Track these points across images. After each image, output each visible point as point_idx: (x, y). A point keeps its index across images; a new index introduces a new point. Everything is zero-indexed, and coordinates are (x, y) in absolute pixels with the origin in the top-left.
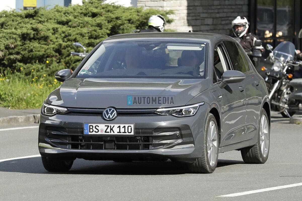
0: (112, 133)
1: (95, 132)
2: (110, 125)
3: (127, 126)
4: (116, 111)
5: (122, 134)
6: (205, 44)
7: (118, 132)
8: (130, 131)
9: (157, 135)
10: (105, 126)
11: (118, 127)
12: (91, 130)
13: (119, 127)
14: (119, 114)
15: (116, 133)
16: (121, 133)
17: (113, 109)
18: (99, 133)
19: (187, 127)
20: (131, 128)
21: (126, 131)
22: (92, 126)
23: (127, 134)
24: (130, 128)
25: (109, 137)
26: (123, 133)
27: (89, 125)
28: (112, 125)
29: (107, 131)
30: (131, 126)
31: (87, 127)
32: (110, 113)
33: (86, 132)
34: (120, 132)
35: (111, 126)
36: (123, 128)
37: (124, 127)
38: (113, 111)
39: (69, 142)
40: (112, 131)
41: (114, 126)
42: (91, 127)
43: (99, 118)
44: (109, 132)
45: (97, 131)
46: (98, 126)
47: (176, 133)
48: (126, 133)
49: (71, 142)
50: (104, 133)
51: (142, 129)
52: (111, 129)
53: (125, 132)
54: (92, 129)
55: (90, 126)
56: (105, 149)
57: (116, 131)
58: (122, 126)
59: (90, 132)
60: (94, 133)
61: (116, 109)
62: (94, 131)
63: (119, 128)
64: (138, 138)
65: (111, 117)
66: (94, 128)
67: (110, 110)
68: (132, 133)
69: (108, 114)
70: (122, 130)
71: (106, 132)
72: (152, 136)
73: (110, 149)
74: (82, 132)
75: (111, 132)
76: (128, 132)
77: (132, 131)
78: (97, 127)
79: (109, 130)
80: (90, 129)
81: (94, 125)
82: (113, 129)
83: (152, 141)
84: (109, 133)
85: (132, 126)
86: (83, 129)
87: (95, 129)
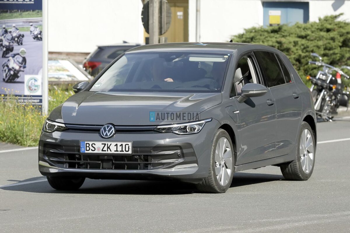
0: (109, 152)
2: (107, 143)
3: (124, 144)
4: (115, 128)
5: (119, 152)
6: (229, 55)
7: (115, 151)
9: (156, 154)
10: (102, 144)
11: (115, 146)
13: (117, 145)
14: (117, 131)
15: (113, 152)
17: (111, 126)
18: (96, 152)
19: (189, 145)
20: (129, 147)
21: (124, 149)
24: (127, 146)
25: (106, 156)
26: (120, 151)
27: (86, 142)
28: (109, 144)
29: (103, 150)
31: (84, 145)
32: (107, 130)
33: (83, 150)
34: (117, 151)
36: (120, 146)
37: (122, 145)
38: (111, 128)
39: (67, 161)
41: (111, 144)
42: (88, 145)
43: (96, 135)
44: (105, 151)
45: (93, 149)
46: (95, 145)
47: (176, 152)
48: (123, 151)
49: (68, 161)
50: (101, 152)
51: (140, 147)
52: (108, 148)
53: (122, 151)
55: (86, 144)
56: (103, 168)
57: (113, 150)
58: (119, 144)
59: (87, 150)
61: (114, 125)
62: (91, 150)
64: (136, 157)
65: (108, 134)
66: (90, 147)
67: (108, 127)
68: (130, 152)
69: (105, 131)
70: (119, 149)
71: (102, 150)
72: (150, 155)
73: (107, 168)
74: (79, 150)
76: (126, 151)
77: (130, 150)
78: (93, 145)
79: (105, 149)
80: (86, 147)
81: (91, 143)
82: (110, 147)
83: (151, 161)
84: (106, 152)
85: (130, 144)
86: (79, 147)
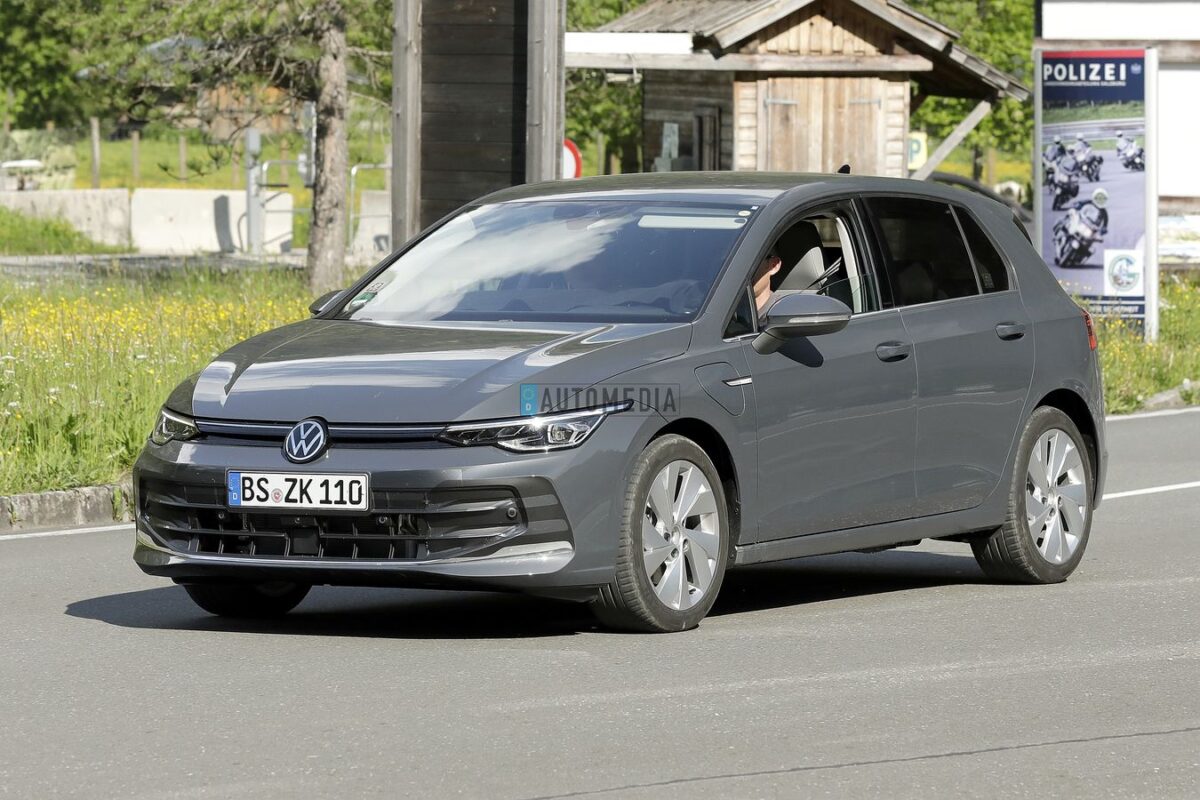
0: (306, 504)
1: (259, 498)
2: (298, 477)
3: (347, 480)
4: (326, 431)
5: (333, 506)
6: (754, 208)
7: (322, 502)
8: (355, 498)
9: (438, 511)
10: (287, 480)
11: (322, 486)
12: (248, 494)
13: (326, 483)
14: (333, 441)
15: (316, 504)
16: (330, 502)
17: (316, 424)
18: (270, 503)
19: (544, 485)
20: (360, 489)
21: (346, 497)
22: (250, 480)
23: (349, 506)
24: (355, 487)
25: (298, 516)
26: (336, 502)
27: (243, 475)
28: (306, 478)
29: (290, 497)
30: (358, 482)
31: (235, 483)
32: (304, 436)
33: (235, 499)
34: (327, 501)
35: (301, 481)
36: (336, 486)
37: (340, 483)
38: (316, 431)
39: (194, 530)
40: (304, 496)
41: (311, 481)
42: (247, 483)
43: (272, 453)
44: (295, 501)
45: (263, 496)
46: (267, 482)
47: (502, 505)
48: (345, 503)
49: (199, 530)
50: (283, 504)
51: (392, 491)
52: (303, 491)
53: (342, 502)
54: (250, 488)
55: (244, 479)
56: (293, 554)
57: (316, 499)
58: (333, 480)
59: (245, 499)
60: (254, 503)
61: (324, 423)
62: (255, 497)
63: (324, 488)
64: (383, 520)
65: (306, 451)
66: (255, 487)
67: (307, 427)
68: (363, 506)
69: (297, 441)
70: (334, 495)
71: (287, 500)
72: (424, 516)
73: (305, 554)
74: (224, 499)
75: (301, 501)
76: (352, 502)
77: (364, 498)
78: (263, 483)
79: (296, 494)
80: (244, 488)
81: (255, 477)
82: (308, 490)
83: (426, 531)
84: (298, 505)
85: (363, 480)
86: (224, 488)
87: (258, 492)
